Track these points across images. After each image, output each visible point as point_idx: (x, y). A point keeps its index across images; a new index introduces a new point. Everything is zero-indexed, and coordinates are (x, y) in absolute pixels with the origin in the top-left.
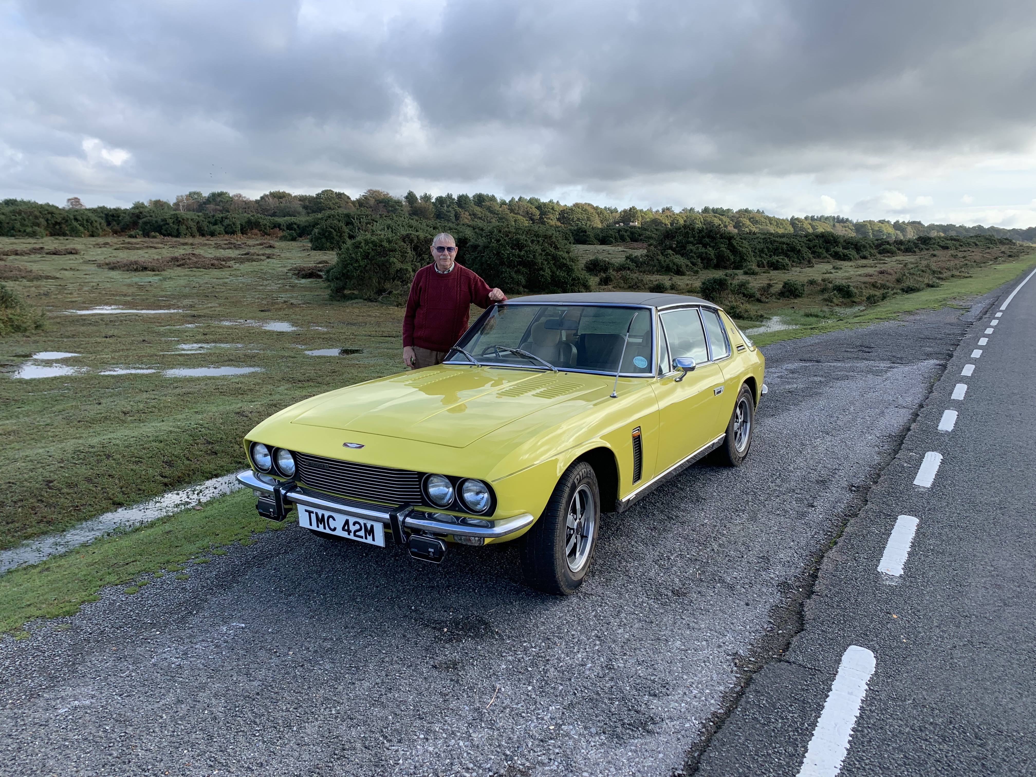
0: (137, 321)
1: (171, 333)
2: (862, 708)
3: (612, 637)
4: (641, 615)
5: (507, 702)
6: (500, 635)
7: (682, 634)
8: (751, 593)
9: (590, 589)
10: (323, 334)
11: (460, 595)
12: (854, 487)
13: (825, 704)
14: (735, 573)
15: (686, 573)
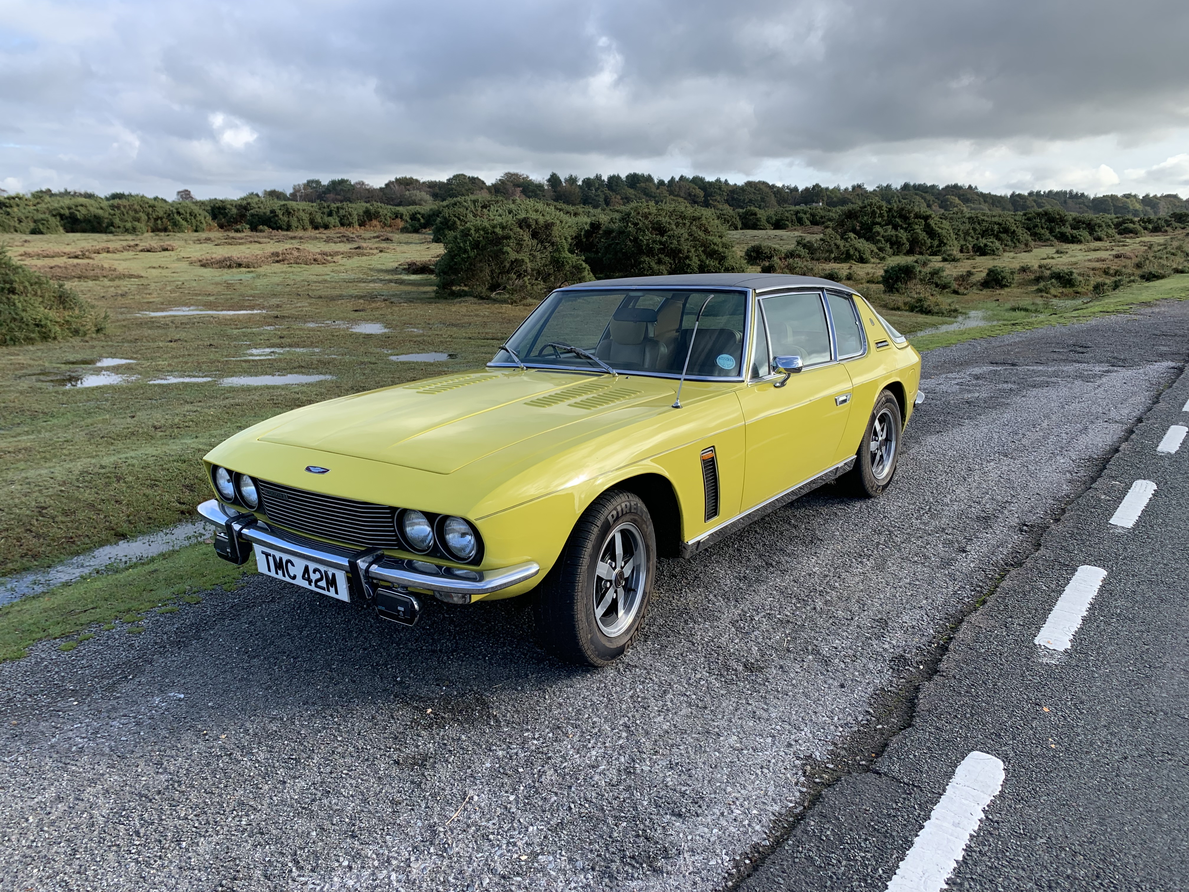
0: (211, 323)
1: (244, 336)
2: (968, 849)
3: (645, 727)
4: (694, 697)
5: (475, 817)
6: (497, 721)
7: (742, 727)
8: (851, 670)
9: (635, 659)
10: (417, 336)
11: (464, 663)
12: (1027, 526)
13: (916, 839)
14: (837, 641)
15: (770, 639)
